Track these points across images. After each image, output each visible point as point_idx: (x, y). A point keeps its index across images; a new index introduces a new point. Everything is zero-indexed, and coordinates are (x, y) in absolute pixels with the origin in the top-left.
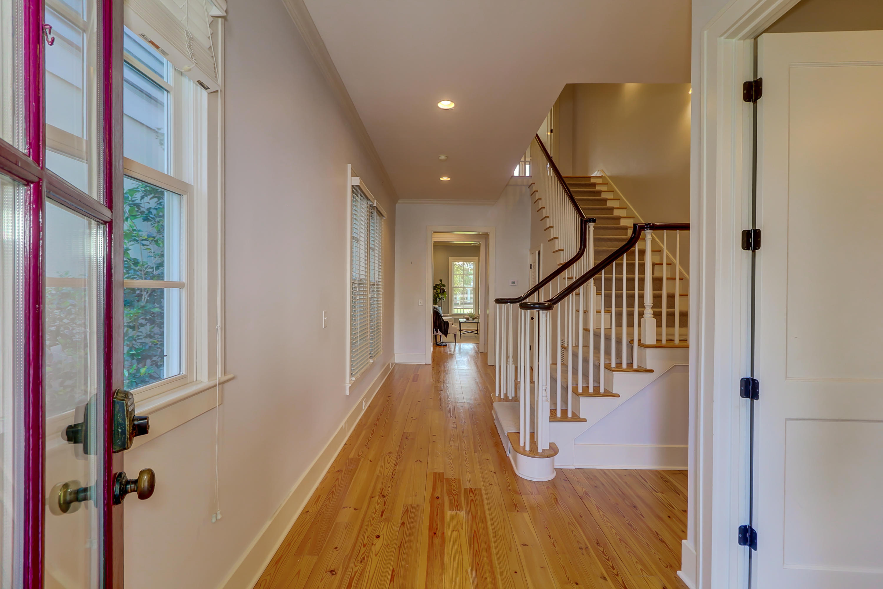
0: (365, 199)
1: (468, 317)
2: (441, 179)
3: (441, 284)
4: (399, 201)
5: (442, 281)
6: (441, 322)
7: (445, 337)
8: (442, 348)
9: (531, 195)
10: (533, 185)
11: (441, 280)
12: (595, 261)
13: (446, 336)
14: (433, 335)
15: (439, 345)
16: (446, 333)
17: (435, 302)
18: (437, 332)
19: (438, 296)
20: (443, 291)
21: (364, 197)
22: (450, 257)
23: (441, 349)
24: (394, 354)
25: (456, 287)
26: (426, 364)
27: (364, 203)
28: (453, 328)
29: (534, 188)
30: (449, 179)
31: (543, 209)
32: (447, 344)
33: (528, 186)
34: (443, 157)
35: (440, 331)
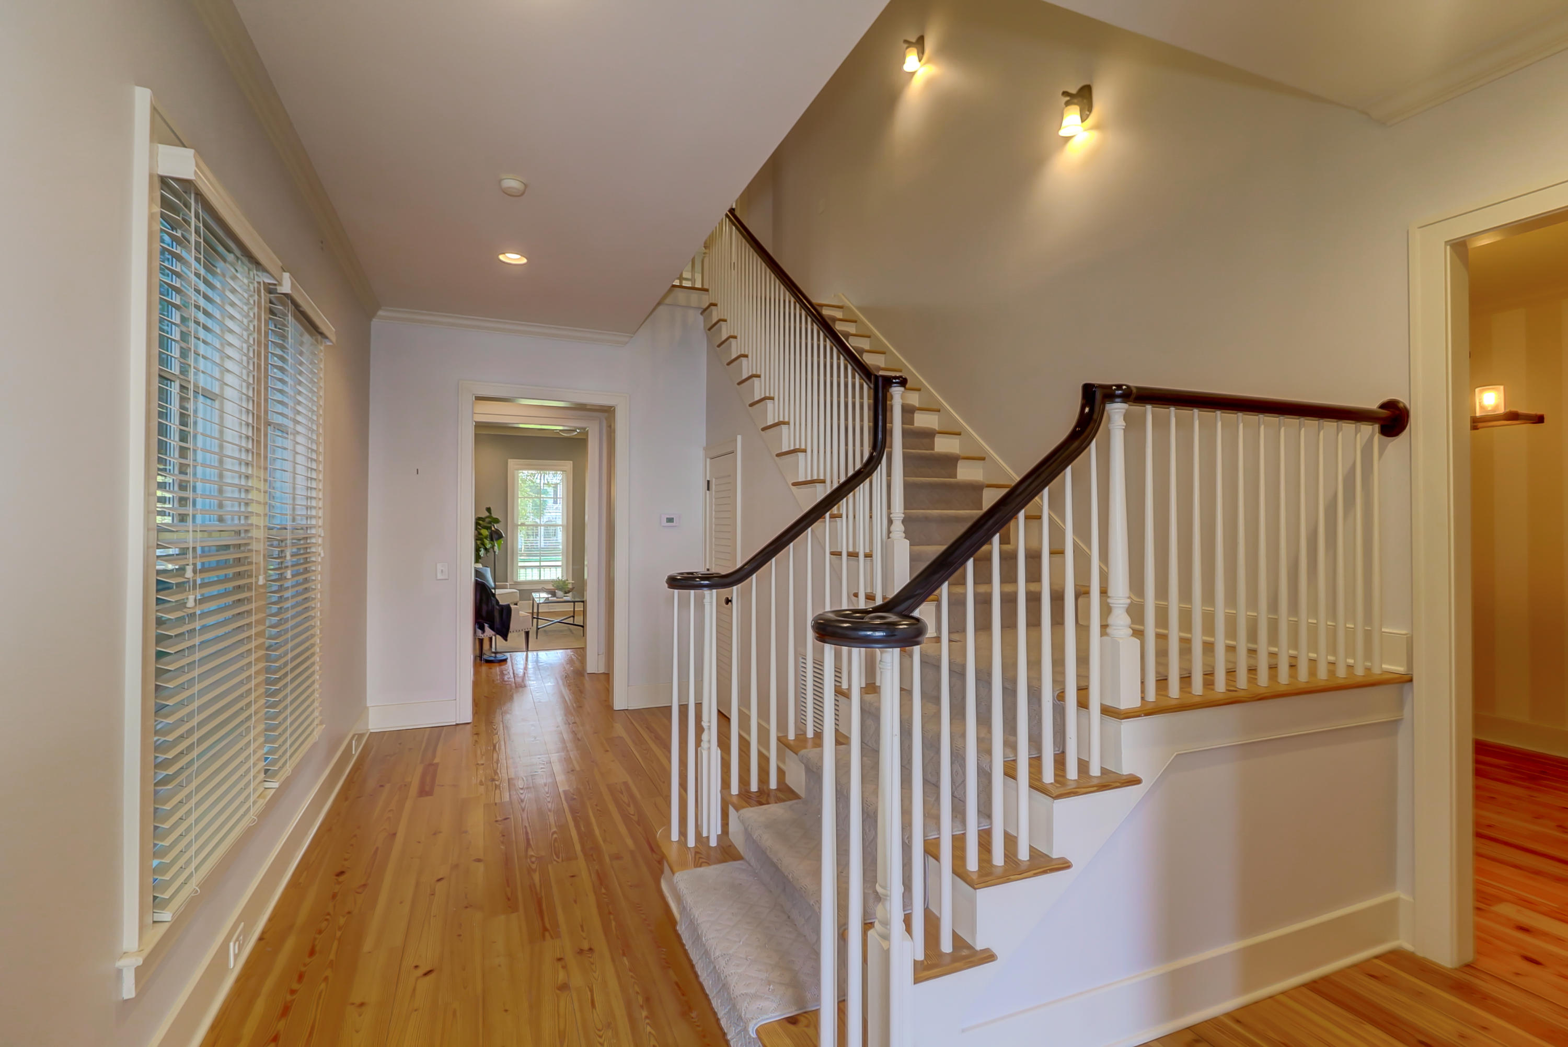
0: (244, 259)
1: (555, 588)
2: (502, 257)
3: (490, 517)
4: (380, 313)
5: (492, 512)
6: (493, 607)
7: (504, 641)
8: (497, 669)
9: (709, 329)
10: (713, 307)
11: (489, 510)
12: (906, 478)
13: (505, 637)
14: (475, 639)
15: (488, 661)
16: (504, 632)
17: (478, 558)
18: (483, 630)
19: (483, 544)
20: (496, 536)
21: (238, 253)
22: (509, 460)
23: (493, 671)
24: (366, 708)
25: (523, 524)
26: (457, 725)
27: (238, 275)
28: (520, 616)
29: (715, 315)
30: (524, 261)
31: (744, 360)
32: (508, 655)
33: (700, 312)
34: (511, 183)
35: (492, 628)
